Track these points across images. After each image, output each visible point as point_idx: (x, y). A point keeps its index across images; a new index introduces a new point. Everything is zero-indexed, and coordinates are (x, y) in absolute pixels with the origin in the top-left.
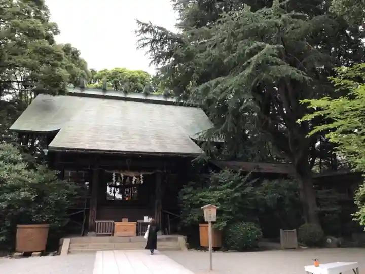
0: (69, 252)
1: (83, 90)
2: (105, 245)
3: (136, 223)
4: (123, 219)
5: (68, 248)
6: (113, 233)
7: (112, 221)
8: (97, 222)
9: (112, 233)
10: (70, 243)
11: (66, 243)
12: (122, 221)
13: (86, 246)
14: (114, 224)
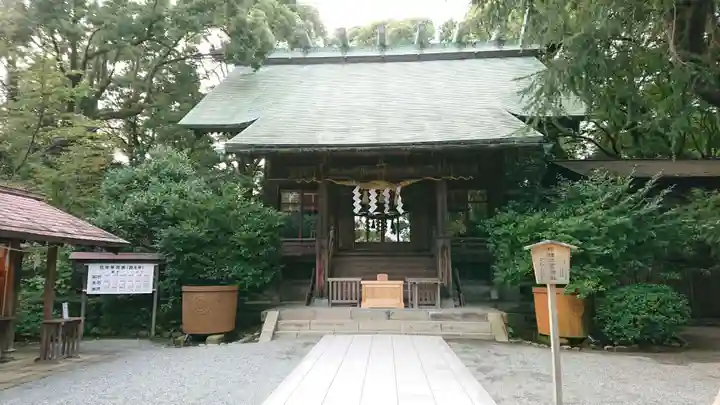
0: (274, 336)
1: (307, 52)
2: (342, 325)
3: (402, 282)
4: (378, 275)
5: (273, 327)
6: (361, 300)
7: (358, 279)
8: (330, 280)
9: (356, 300)
10: (279, 319)
11: (271, 318)
12: (376, 279)
13: (306, 325)
14: (361, 285)
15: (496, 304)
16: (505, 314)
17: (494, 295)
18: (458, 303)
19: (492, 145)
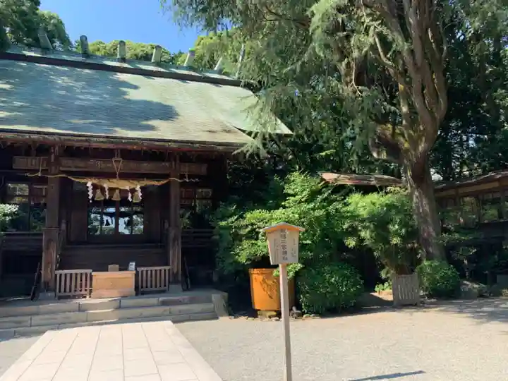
3: (134, 272)
4: (110, 266)
6: (91, 291)
7: (89, 271)
8: (58, 272)
12: (107, 270)
13: (27, 321)
14: (91, 277)
15: (218, 286)
16: (226, 294)
17: (215, 278)
18: (185, 288)
19: (221, 148)
